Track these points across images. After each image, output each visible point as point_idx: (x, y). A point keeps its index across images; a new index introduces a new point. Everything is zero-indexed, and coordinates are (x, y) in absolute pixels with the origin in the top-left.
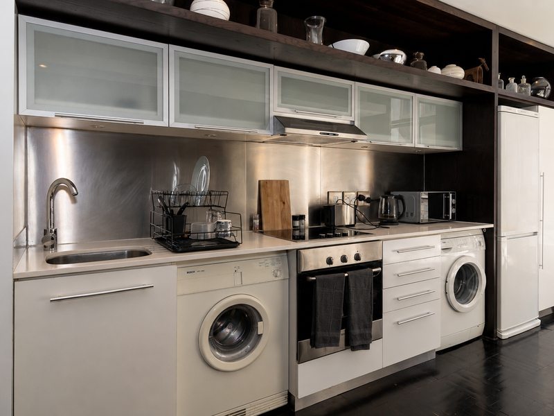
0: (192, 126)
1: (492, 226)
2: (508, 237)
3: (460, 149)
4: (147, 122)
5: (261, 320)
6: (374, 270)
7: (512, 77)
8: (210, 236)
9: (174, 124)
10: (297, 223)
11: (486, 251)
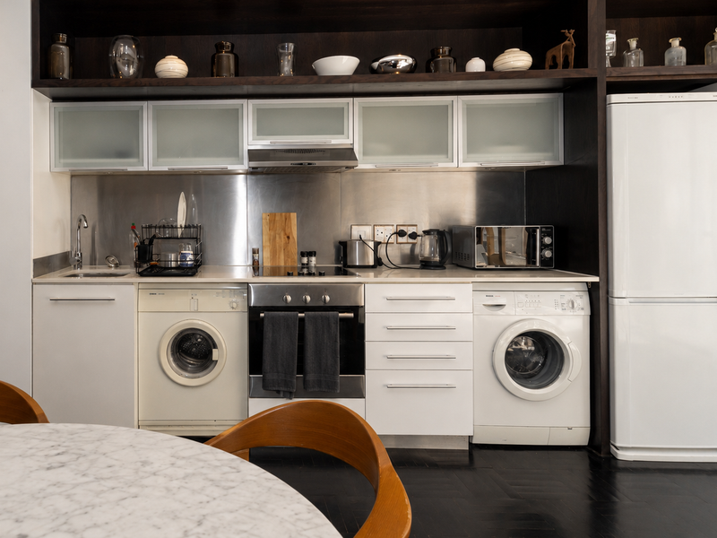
0: (165, 168)
1: (596, 279)
2: (632, 300)
3: (561, 162)
4: (130, 169)
5: (215, 347)
6: (340, 315)
7: (675, 36)
8: (173, 264)
9: (152, 169)
10: (305, 260)
11: (591, 316)
